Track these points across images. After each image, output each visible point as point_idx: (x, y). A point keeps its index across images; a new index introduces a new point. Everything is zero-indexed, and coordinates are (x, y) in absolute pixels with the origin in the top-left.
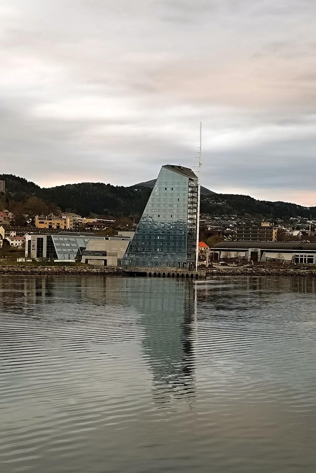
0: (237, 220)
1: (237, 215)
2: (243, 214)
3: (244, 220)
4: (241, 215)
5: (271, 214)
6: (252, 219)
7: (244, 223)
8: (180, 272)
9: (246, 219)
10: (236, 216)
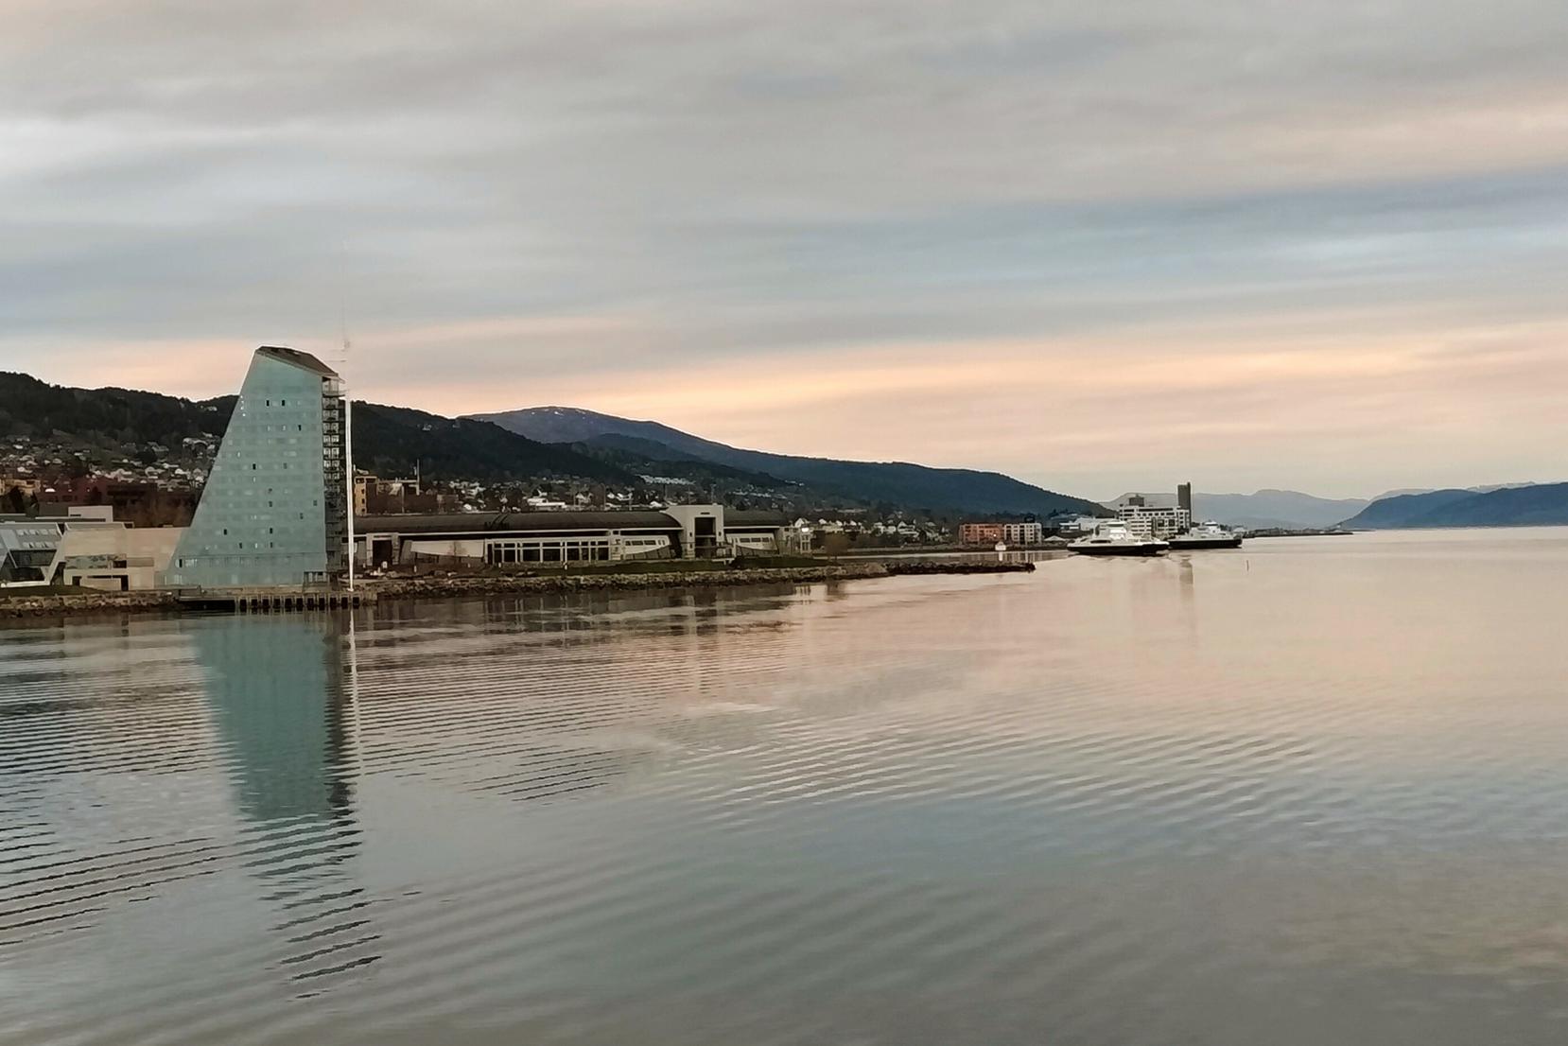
0: (33, 452)
1: (30, 438)
2: (48, 435)
3: (54, 451)
4: (42, 436)
5: (129, 431)
6: (78, 448)
7: (58, 461)
8: (316, 594)
9: (59, 447)
10: (28, 440)
